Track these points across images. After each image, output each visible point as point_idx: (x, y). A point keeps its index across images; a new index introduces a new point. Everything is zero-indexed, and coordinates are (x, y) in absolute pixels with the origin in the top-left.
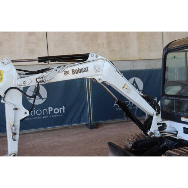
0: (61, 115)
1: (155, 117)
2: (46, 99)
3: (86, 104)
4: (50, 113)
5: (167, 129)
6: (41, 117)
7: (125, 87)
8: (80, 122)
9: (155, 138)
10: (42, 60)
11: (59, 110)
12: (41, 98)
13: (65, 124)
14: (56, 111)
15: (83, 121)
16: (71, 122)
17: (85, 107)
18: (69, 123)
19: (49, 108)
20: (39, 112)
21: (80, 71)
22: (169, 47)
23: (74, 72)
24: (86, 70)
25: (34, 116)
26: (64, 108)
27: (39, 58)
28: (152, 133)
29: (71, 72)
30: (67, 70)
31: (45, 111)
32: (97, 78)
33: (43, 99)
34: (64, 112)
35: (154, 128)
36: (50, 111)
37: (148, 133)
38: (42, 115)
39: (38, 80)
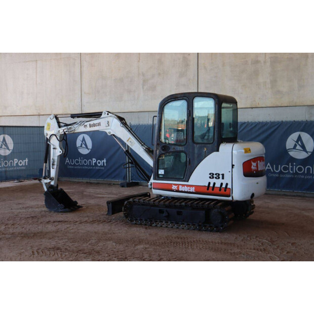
0: (103, 168)
7: (129, 140)
10: (73, 116)
21: (94, 125)
23: (90, 126)
24: (99, 124)
27: (71, 115)
29: (88, 126)
30: (86, 124)
32: (107, 131)
34: (105, 165)
39: (65, 131)
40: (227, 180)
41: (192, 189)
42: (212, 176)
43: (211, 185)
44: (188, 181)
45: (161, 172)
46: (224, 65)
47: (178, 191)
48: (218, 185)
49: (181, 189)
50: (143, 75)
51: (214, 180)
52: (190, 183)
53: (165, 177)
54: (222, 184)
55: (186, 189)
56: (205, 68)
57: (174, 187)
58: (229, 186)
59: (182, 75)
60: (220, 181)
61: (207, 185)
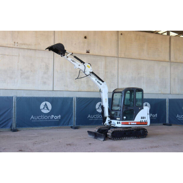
0: (58, 120)
1: (107, 118)
2: (51, 110)
3: (72, 115)
4: (52, 119)
5: (112, 123)
6: (47, 121)
8: (68, 125)
9: (107, 126)
11: (57, 117)
12: (48, 109)
13: (60, 125)
14: (56, 117)
15: (70, 125)
16: (63, 125)
17: (72, 117)
18: (62, 125)
19: (52, 116)
20: (46, 117)
22: (115, 91)
25: (43, 120)
26: (60, 116)
28: (106, 124)
31: (49, 117)
33: (49, 110)
34: (60, 118)
35: (107, 122)
36: (52, 117)
37: (105, 124)
38: (47, 119)
40: (146, 119)
41: (136, 123)
42: (142, 118)
43: (142, 121)
44: (134, 120)
45: (125, 118)
46: (66, 72)
47: (131, 125)
48: (143, 121)
49: (132, 123)
50: (21, 70)
51: (142, 119)
52: (135, 121)
53: (126, 120)
54: (145, 121)
55: (133, 123)
56: (57, 72)
57: (129, 123)
58: (147, 121)
59: (45, 73)
60: (144, 119)
61: (140, 121)
